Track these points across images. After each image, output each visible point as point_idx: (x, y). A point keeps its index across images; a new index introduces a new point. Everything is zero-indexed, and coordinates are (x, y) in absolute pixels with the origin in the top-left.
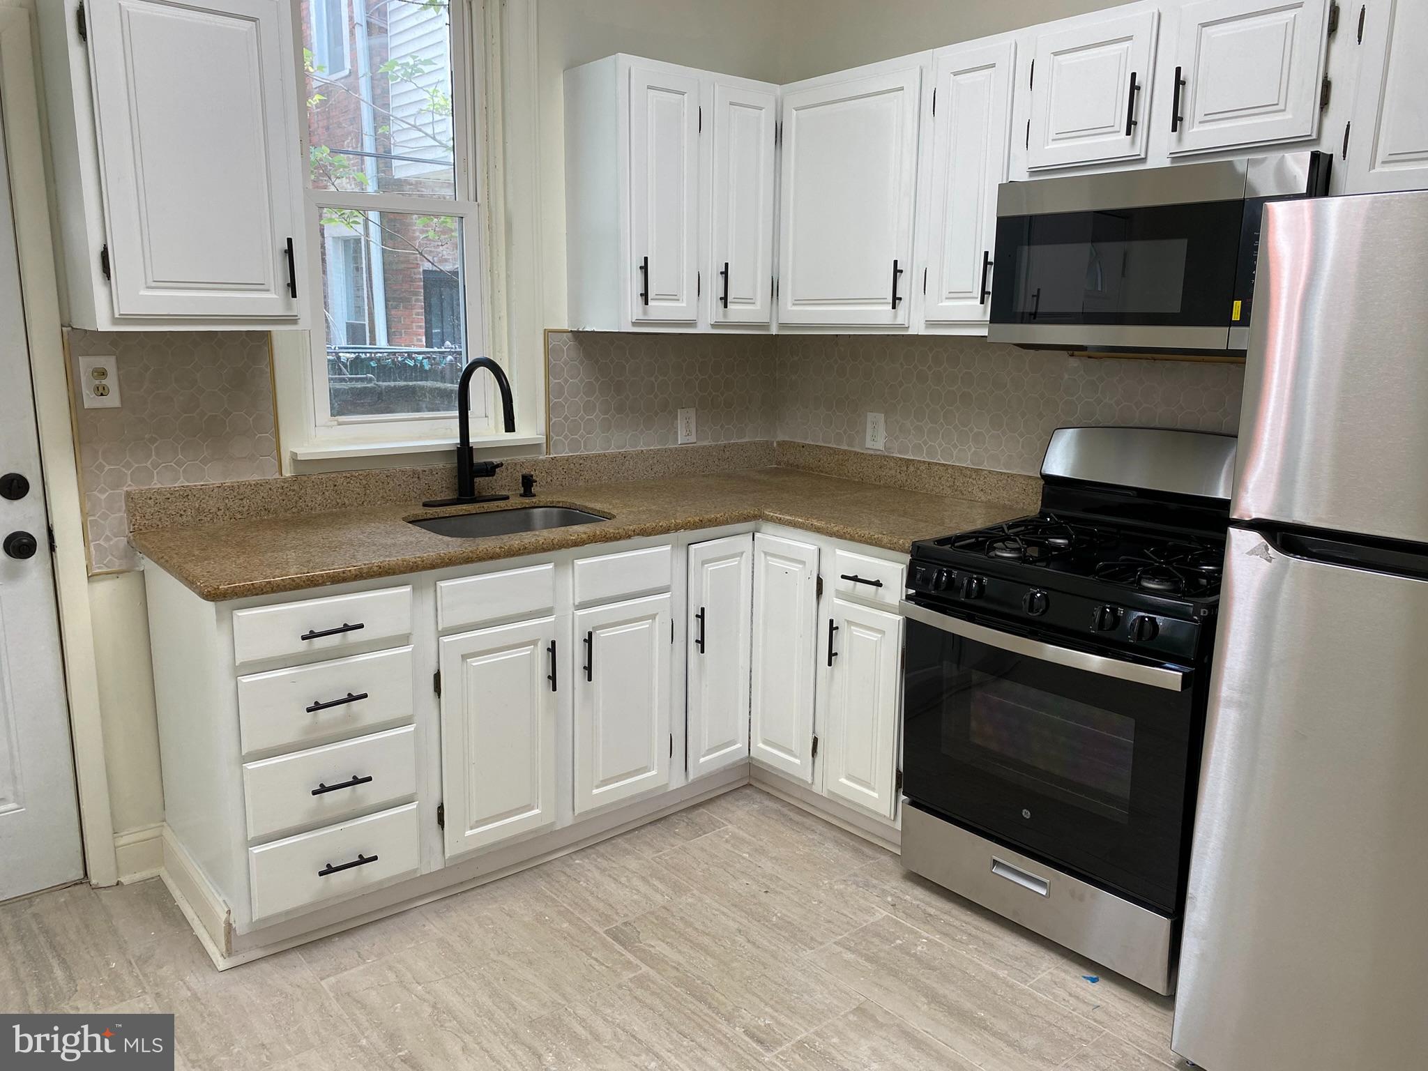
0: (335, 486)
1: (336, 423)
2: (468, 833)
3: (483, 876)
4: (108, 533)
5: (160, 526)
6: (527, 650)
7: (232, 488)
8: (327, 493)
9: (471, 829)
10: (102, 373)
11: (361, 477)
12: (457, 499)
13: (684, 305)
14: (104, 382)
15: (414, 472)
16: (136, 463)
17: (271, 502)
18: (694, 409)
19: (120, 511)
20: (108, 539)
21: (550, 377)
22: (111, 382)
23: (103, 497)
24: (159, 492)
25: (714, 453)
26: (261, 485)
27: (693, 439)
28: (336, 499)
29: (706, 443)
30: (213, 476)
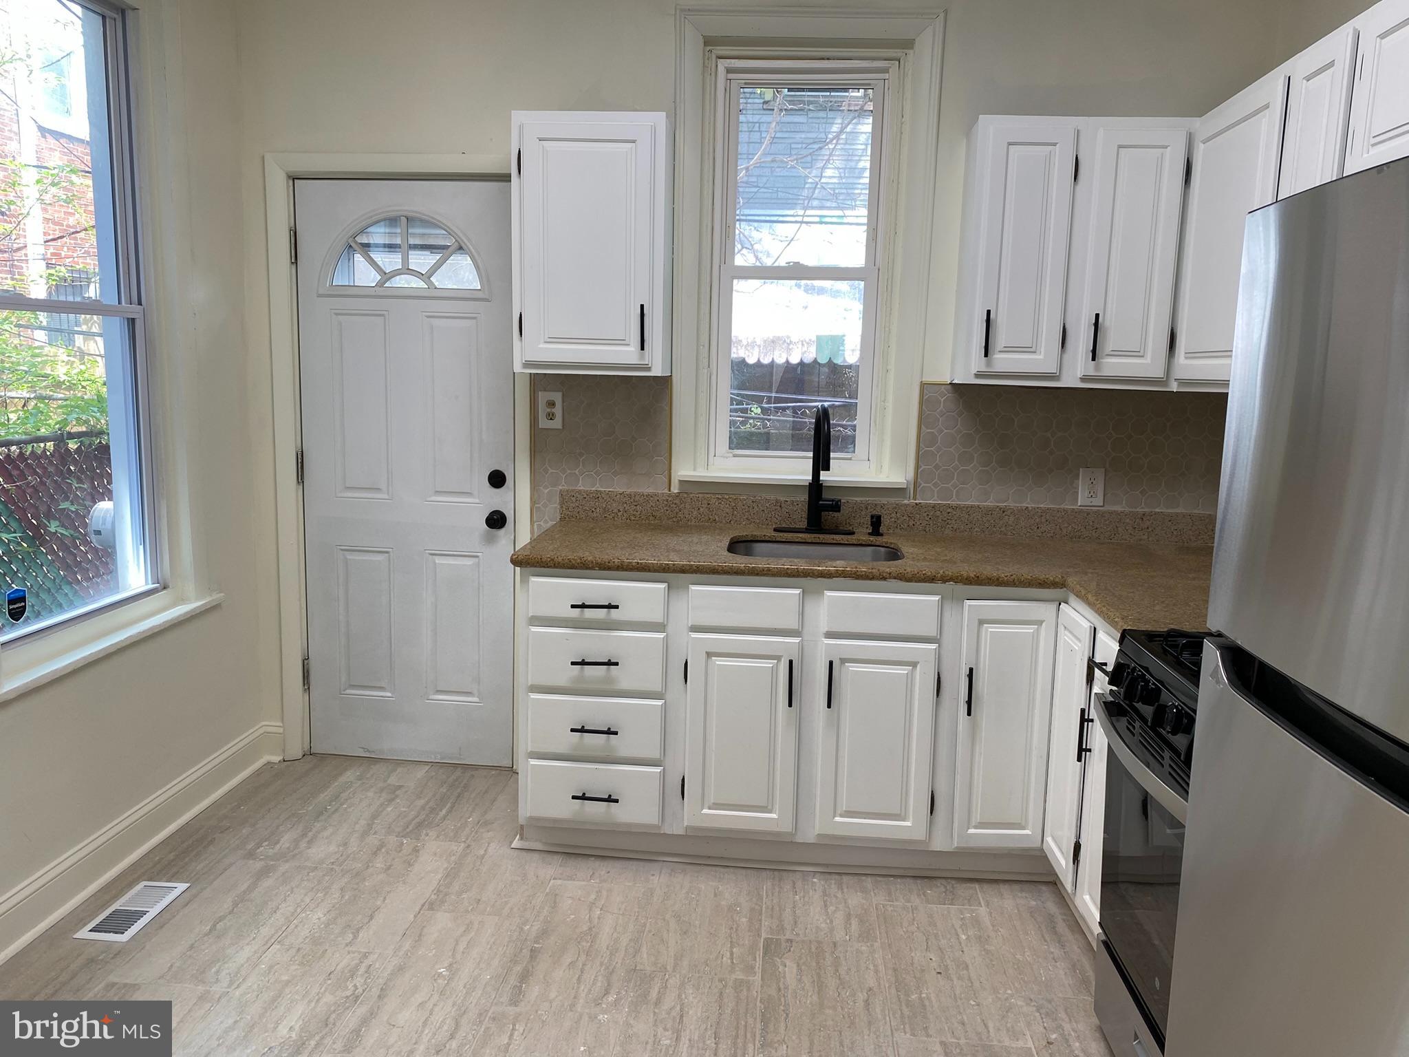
0: (709, 504)
1: (731, 455)
2: (705, 811)
3: (729, 859)
4: (546, 518)
5: (578, 517)
6: (770, 663)
7: (630, 496)
8: (701, 509)
9: (710, 809)
10: (551, 404)
11: (731, 500)
12: (806, 529)
13: (1041, 357)
14: (553, 410)
15: (777, 501)
16: (569, 469)
17: (658, 511)
18: (1103, 470)
19: (555, 503)
20: (546, 522)
21: (922, 426)
22: (558, 410)
23: (546, 491)
24: (580, 492)
25: (1128, 520)
26: (652, 497)
27: (1098, 501)
28: (708, 514)
29: (1118, 508)
30: (618, 485)
